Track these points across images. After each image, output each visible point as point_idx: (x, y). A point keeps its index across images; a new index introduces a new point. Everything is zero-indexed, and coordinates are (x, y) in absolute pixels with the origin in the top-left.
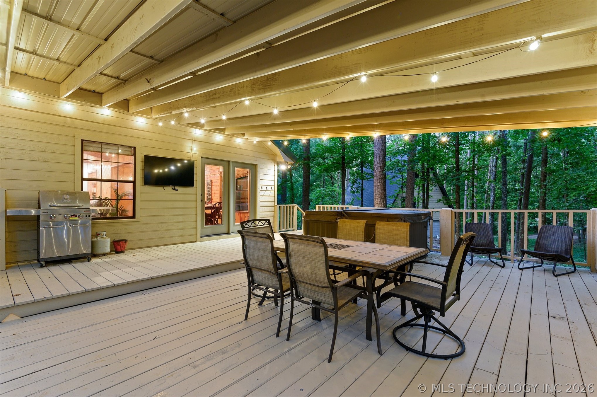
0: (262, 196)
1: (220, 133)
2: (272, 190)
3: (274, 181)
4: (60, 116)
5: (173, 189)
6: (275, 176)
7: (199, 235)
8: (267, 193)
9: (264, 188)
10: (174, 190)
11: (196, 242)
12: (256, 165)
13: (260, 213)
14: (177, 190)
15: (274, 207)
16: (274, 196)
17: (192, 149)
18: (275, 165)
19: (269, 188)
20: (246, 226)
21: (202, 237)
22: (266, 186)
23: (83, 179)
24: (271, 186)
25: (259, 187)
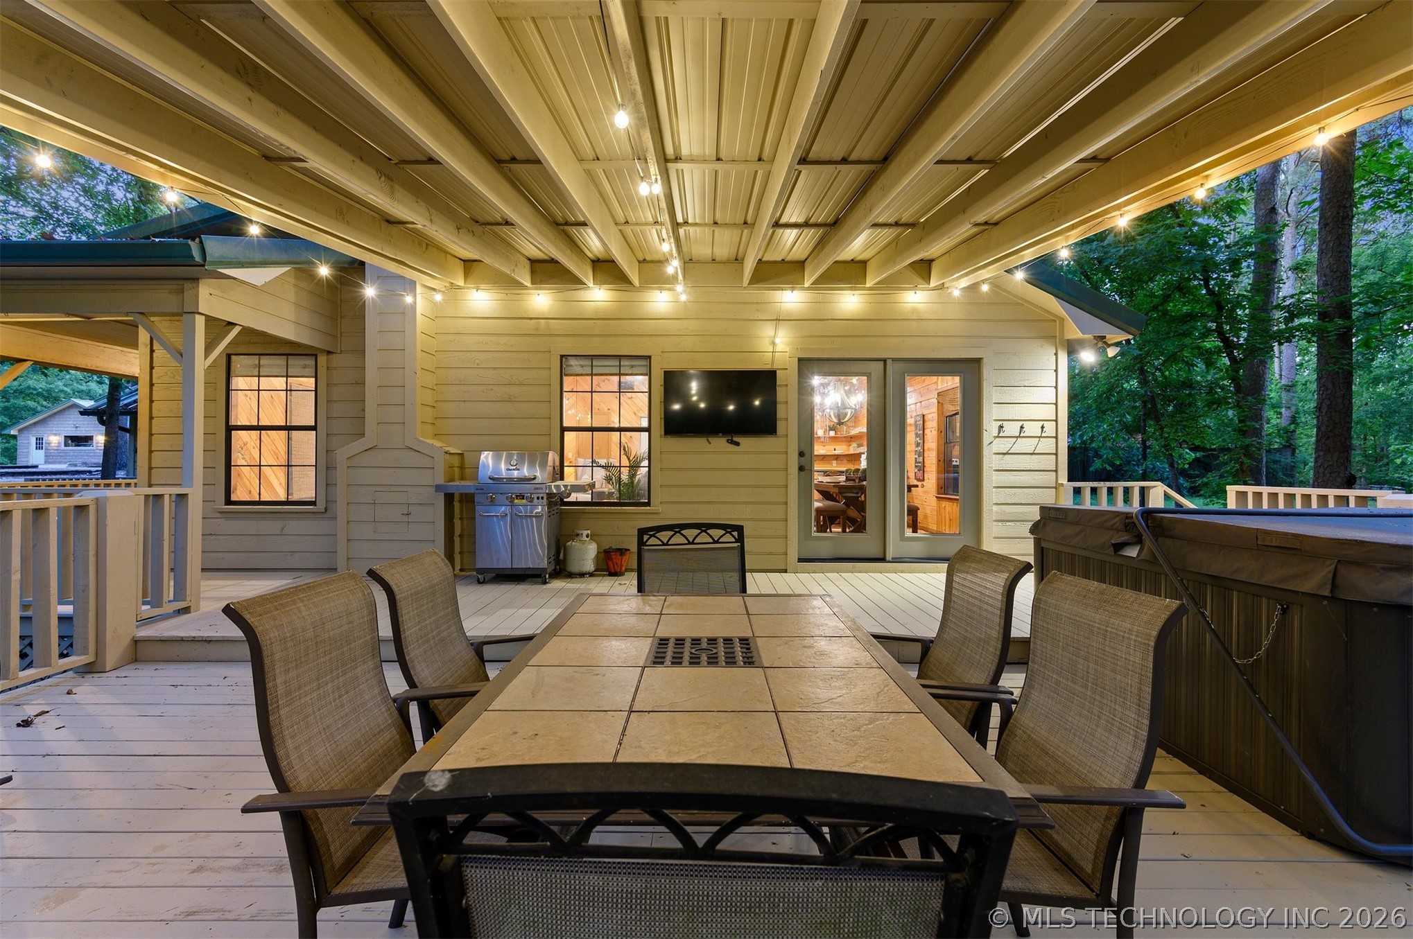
0: (1004, 454)
1: (851, 289)
2: (1043, 435)
3: (1056, 404)
4: (531, 319)
5: (728, 441)
6: (1056, 387)
7: (793, 554)
8: (1025, 445)
9: (1011, 429)
10: (731, 443)
11: (786, 571)
12: (978, 361)
13: (995, 508)
14: (737, 444)
15: (1056, 488)
16: (1056, 454)
17: (774, 344)
18: (1056, 354)
19: (1032, 429)
20: (653, 541)
21: (800, 560)
22: (1021, 423)
23: (564, 430)
24: (1042, 423)
25: (989, 428)
